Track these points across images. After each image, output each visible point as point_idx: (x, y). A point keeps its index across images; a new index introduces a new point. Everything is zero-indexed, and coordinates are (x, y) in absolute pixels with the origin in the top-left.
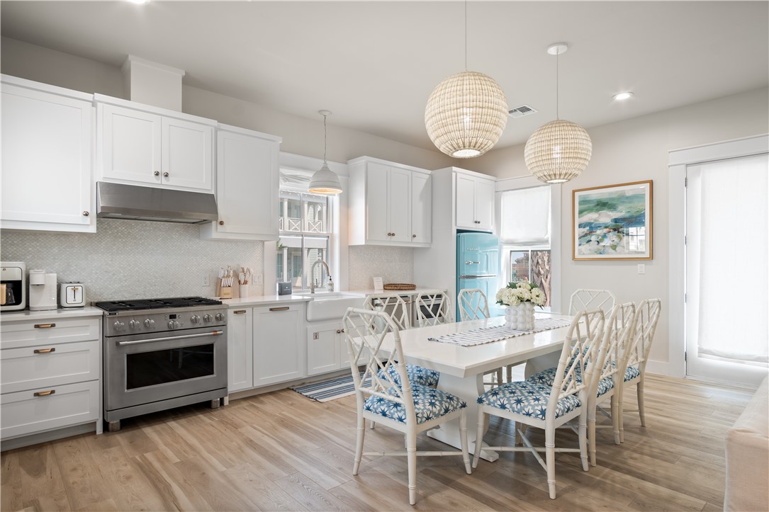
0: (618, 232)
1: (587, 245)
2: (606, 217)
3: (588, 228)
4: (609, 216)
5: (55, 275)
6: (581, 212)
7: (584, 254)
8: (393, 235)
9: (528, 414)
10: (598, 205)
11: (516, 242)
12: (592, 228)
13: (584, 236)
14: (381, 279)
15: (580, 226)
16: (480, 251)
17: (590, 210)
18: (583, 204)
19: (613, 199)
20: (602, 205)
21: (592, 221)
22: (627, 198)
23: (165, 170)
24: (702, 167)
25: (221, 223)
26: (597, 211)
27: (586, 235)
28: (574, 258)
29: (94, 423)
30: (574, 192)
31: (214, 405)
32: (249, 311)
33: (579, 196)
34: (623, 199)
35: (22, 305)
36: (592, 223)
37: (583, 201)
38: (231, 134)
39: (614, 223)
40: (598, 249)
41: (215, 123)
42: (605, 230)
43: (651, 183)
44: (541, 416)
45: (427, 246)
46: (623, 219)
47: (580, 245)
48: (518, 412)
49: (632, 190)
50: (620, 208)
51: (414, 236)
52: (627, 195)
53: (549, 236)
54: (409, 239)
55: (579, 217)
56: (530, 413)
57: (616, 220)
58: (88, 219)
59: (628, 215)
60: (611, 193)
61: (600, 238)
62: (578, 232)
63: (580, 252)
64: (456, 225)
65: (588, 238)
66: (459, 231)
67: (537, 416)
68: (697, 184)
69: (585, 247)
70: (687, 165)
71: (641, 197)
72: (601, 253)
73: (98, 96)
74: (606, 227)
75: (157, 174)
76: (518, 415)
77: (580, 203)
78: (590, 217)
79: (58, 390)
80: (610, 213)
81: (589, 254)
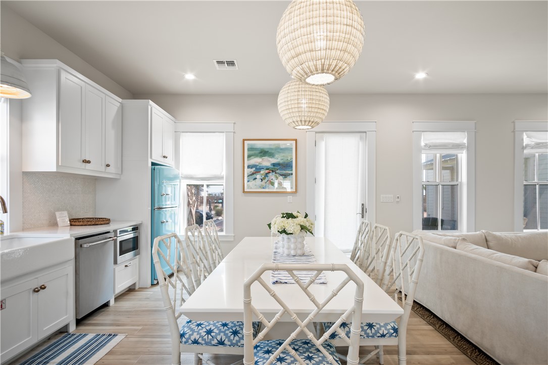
0: (276, 173)
1: (254, 181)
2: (267, 162)
3: (254, 169)
4: (269, 161)
6: (249, 156)
7: (251, 188)
8: (89, 162)
9: (383, 336)
10: (261, 152)
11: (194, 177)
12: (257, 169)
13: (251, 175)
14: (65, 213)
15: (249, 167)
16: (165, 184)
17: (256, 155)
18: (251, 151)
19: (272, 149)
20: (264, 153)
21: (257, 164)
22: (281, 149)
24: (326, 135)
26: (261, 156)
27: (253, 174)
28: (244, 192)
30: (244, 140)
33: (248, 144)
34: (279, 150)
36: (258, 165)
37: (251, 148)
39: (272, 167)
40: (262, 185)
42: (267, 171)
43: (296, 140)
44: (394, 334)
45: (117, 177)
46: (278, 164)
47: (248, 181)
48: (373, 337)
49: (284, 144)
50: (277, 156)
51: (108, 166)
52: (281, 147)
53: (224, 173)
54: (103, 168)
55: (248, 160)
56: (385, 334)
57: (274, 165)
59: (281, 162)
60: (270, 145)
61: (263, 176)
62: (247, 171)
63: (248, 187)
64: (151, 158)
65: (254, 176)
66: (153, 164)
67: (391, 335)
68: (322, 145)
69: (252, 183)
70: (316, 132)
71: (291, 149)
72: (263, 188)
74: (267, 169)
76: (373, 339)
77: (249, 150)
78: (256, 161)
80: (270, 159)
81: (256, 188)
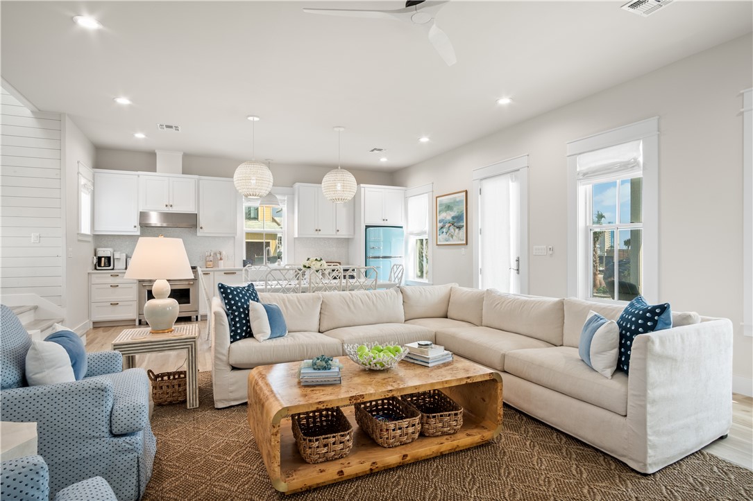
0: (454, 226)
2: (449, 215)
3: (442, 223)
5: (125, 254)
6: (439, 212)
7: (441, 241)
8: (320, 230)
10: (446, 207)
12: (444, 223)
13: (441, 229)
15: (439, 222)
17: (443, 211)
19: (451, 203)
20: (448, 207)
21: (444, 218)
22: (457, 202)
23: (170, 204)
24: (487, 181)
25: (201, 228)
26: (446, 211)
28: (437, 244)
29: (135, 320)
30: (437, 198)
31: (192, 320)
32: (212, 273)
33: (439, 201)
34: (455, 203)
35: (111, 267)
36: (444, 220)
37: (440, 204)
38: (206, 181)
39: (452, 220)
40: (446, 238)
41: (197, 177)
42: (449, 225)
43: (466, 192)
45: (351, 237)
46: (456, 217)
47: (439, 235)
49: (458, 197)
50: (454, 209)
51: (338, 231)
52: (457, 200)
53: (427, 228)
54: (334, 233)
55: (439, 216)
57: (453, 218)
58: (136, 229)
59: (457, 214)
60: (451, 199)
61: (447, 230)
62: (439, 226)
63: (439, 240)
64: (365, 223)
66: (367, 227)
68: (484, 192)
69: (441, 236)
70: (481, 180)
71: (463, 202)
72: (447, 241)
73: (139, 173)
74: (449, 223)
75: (167, 206)
77: (439, 206)
78: (443, 215)
79: (120, 304)
80: (451, 213)
81: (443, 241)
